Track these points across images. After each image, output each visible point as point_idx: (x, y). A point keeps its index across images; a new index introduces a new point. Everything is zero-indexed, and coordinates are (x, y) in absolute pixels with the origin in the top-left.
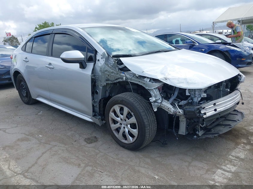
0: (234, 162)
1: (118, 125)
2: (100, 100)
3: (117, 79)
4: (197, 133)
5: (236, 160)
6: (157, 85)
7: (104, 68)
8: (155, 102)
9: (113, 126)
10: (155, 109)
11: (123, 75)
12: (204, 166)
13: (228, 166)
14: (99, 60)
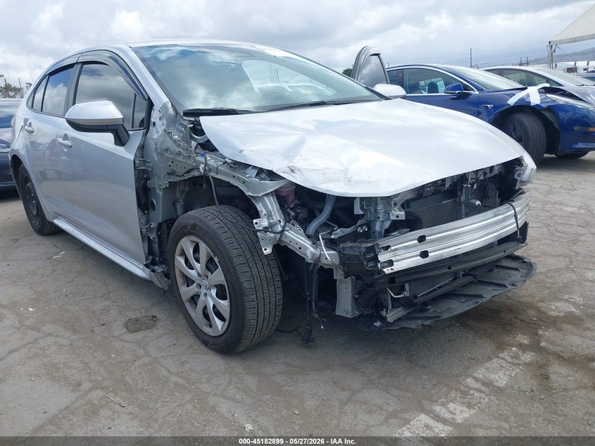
0: (473, 394)
1: (193, 289)
2: (160, 225)
3: (189, 172)
4: (384, 313)
5: (481, 391)
6: (272, 186)
7: (163, 142)
8: (266, 230)
9: (186, 292)
10: (266, 250)
11: (202, 159)
12: (387, 404)
13: (452, 406)
14: (154, 124)
